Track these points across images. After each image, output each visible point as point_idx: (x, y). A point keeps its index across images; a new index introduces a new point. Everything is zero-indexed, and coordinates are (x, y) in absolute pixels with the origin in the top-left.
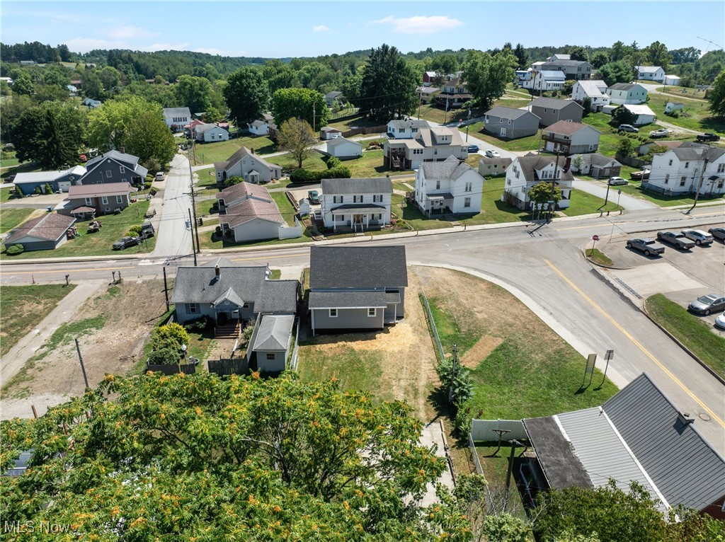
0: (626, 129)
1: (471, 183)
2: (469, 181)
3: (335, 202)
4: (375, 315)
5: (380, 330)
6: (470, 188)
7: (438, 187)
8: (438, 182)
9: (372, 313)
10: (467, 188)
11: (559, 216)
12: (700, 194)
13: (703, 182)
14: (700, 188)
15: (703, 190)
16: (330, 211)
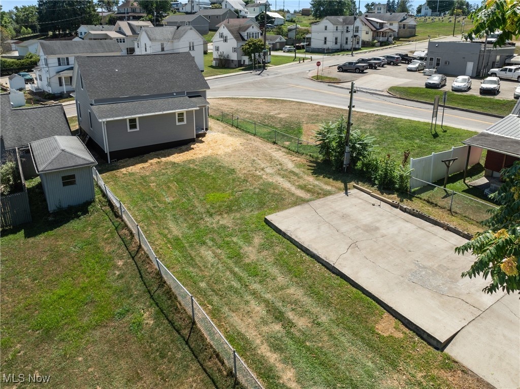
0: (270, 27)
1: (193, 43)
2: (191, 41)
3: (60, 65)
4: (185, 122)
5: (193, 141)
6: (193, 47)
7: (163, 49)
8: (162, 45)
9: (181, 120)
10: (190, 47)
11: (269, 66)
12: (347, 49)
13: (349, 40)
14: (346, 45)
15: (349, 46)
16: (55, 74)
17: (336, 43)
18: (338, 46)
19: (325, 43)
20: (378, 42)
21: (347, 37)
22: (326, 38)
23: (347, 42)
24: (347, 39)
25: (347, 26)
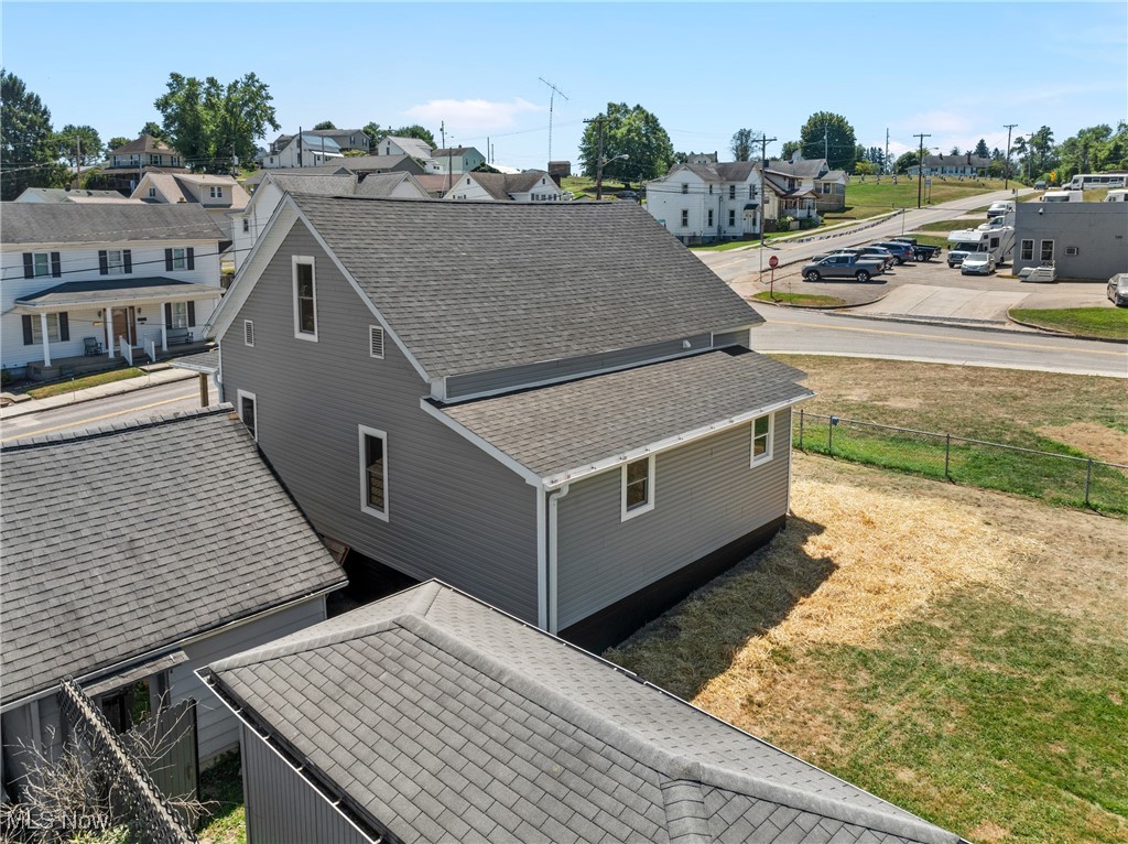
3: (29, 275)
4: (770, 455)
12: (734, 237)
13: (737, 216)
14: (732, 228)
15: (738, 230)
16: (12, 305)
17: (710, 224)
18: (713, 231)
19: (685, 223)
20: (796, 220)
21: (732, 209)
22: (685, 213)
23: (732, 223)
24: (732, 213)
25: (732, 183)
